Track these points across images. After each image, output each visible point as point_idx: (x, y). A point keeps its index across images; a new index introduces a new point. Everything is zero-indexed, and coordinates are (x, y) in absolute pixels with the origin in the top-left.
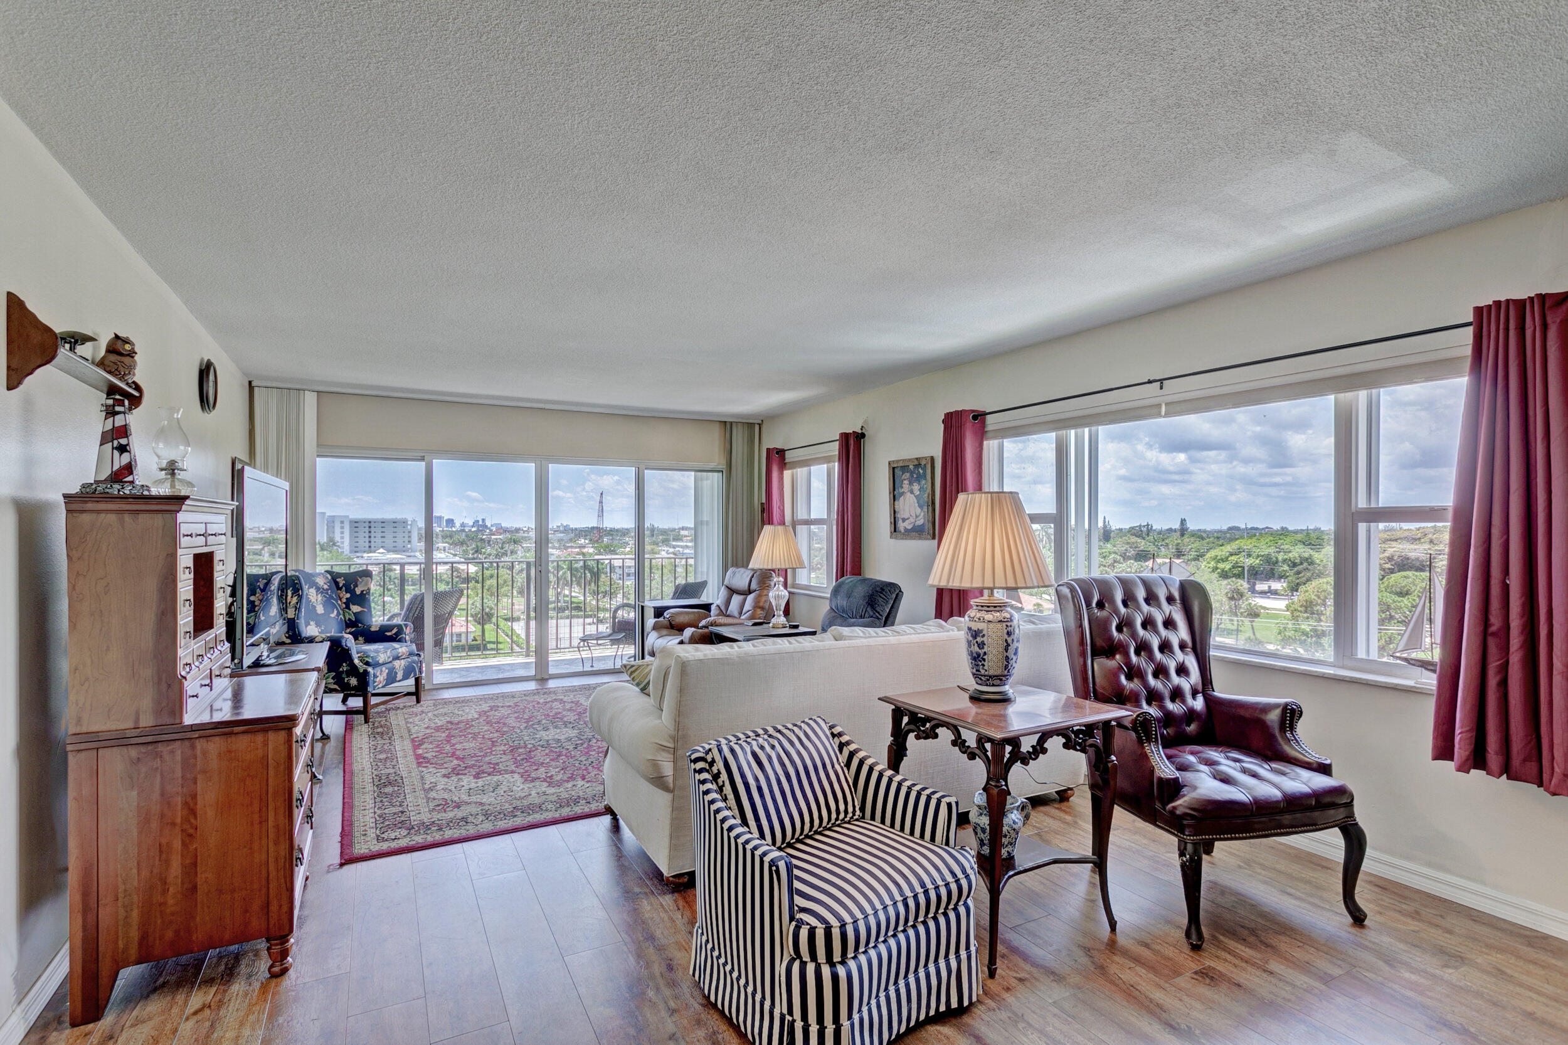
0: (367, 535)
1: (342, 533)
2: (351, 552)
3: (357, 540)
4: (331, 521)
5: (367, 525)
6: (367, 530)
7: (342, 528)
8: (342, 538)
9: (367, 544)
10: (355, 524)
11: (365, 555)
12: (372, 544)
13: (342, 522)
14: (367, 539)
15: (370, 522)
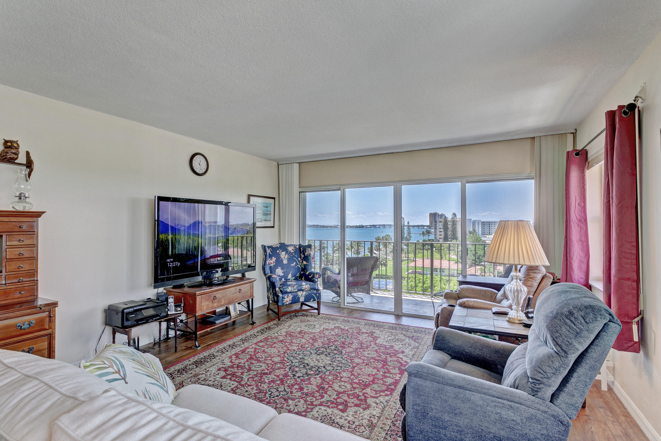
0: (488, 228)
1: (478, 227)
2: (482, 234)
3: (484, 230)
4: (474, 223)
5: (488, 224)
6: (488, 226)
7: (478, 225)
8: (478, 229)
9: (488, 232)
10: (483, 223)
11: (487, 236)
12: (490, 232)
13: (478, 223)
14: (488, 230)
15: (489, 223)
